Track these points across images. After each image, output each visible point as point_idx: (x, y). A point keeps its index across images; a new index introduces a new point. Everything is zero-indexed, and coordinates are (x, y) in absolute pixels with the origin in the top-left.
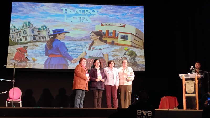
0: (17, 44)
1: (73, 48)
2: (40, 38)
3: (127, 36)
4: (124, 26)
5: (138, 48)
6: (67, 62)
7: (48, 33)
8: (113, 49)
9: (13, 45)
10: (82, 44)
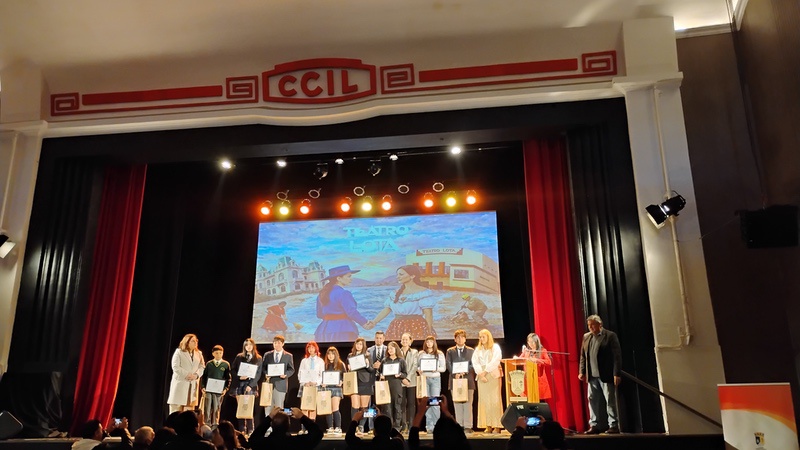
0: (268, 299)
1: (365, 300)
2: (307, 287)
3: (467, 272)
4: (460, 253)
5: (489, 293)
6: (356, 327)
8: (441, 299)
9: (262, 301)
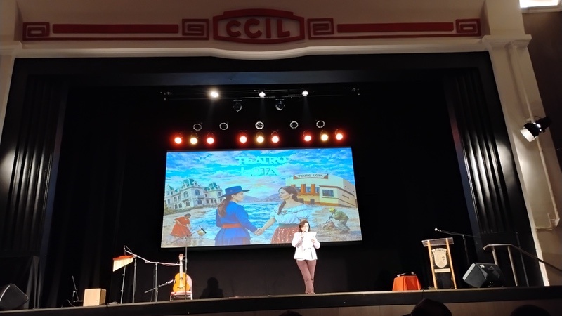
0: (175, 212)
2: (208, 202)
3: (332, 191)
4: (326, 177)
5: (349, 207)
7: (220, 193)
9: (170, 213)
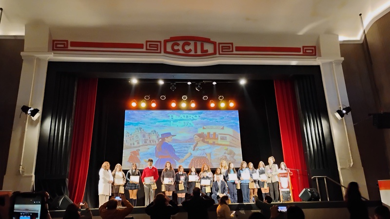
0: (130, 148)
2: (150, 142)
4: (223, 128)
6: (175, 162)
10: (188, 146)
